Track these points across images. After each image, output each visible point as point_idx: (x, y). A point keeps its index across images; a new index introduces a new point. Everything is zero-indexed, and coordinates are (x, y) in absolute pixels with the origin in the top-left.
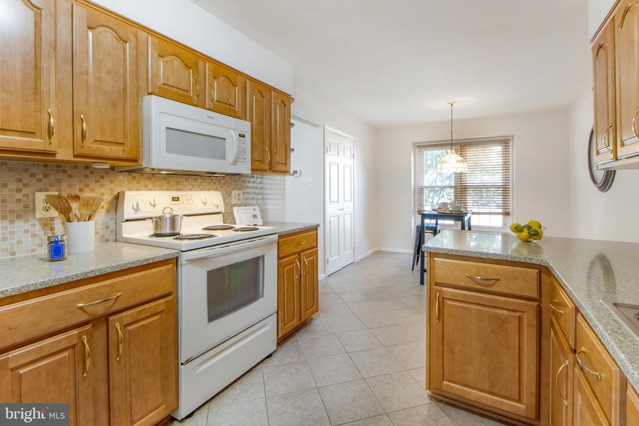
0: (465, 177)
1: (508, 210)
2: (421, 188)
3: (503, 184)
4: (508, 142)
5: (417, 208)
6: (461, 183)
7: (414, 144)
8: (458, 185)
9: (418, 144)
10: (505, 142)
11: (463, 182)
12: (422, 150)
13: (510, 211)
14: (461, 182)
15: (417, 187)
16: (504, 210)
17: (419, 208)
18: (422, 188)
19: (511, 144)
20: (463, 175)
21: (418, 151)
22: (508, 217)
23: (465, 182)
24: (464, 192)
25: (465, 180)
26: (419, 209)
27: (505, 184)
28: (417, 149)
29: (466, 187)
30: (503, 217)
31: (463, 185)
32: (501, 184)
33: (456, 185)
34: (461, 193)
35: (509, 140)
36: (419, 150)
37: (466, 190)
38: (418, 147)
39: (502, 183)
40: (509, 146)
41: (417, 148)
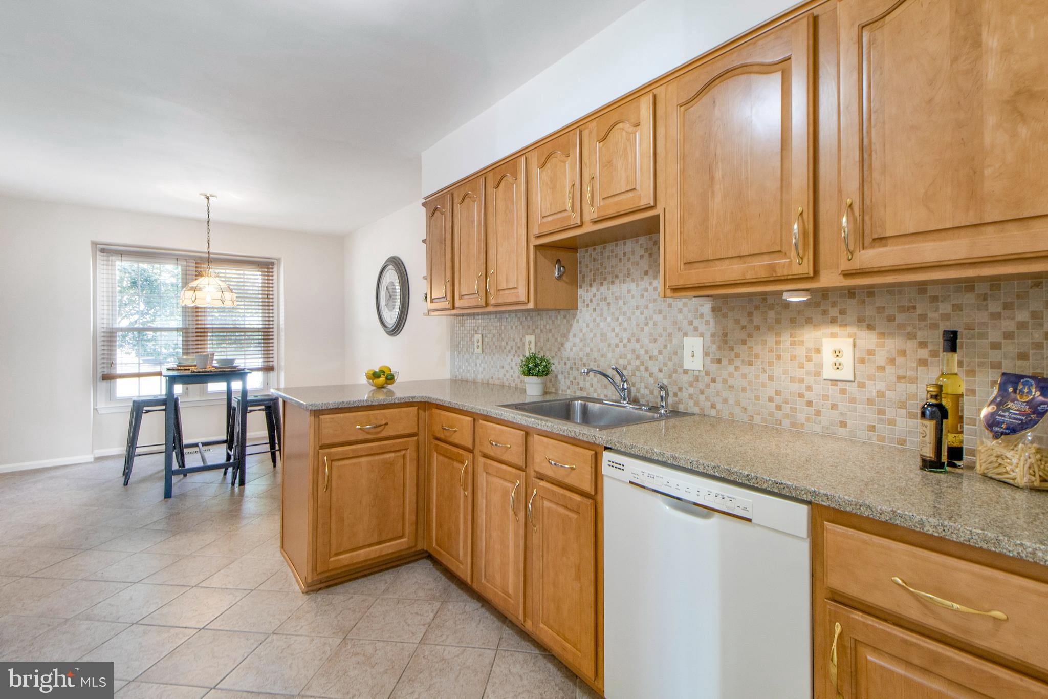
0: (203, 314)
1: (271, 363)
2: (111, 333)
3: (264, 326)
4: (271, 266)
5: (100, 370)
6: (197, 324)
7: (94, 244)
8: (191, 327)
9: (102, 247)
10: (266, 265)
11: (199, 322)
12: (114, 258)
13: (275, 364)
14: (197, 322)
15: (99, 330)
16: (266, 363)
17: (105, 370)
18: (113, 331)
19: (275, 270)
20: (199, 310)
21: (103, 260)
22: (272, 375)
23: (203, 322)
24: (202, 338)
25: (203, 318)
26: (106, 373)
27: (267, 326)
28: (99, 256)
29: (206, 330)
30: (263, 374)
31: (199, 326)
32: (261, 326)
33: (187, 326)
34: (197, 340)
35: (273, 264)
36: (105, 258)
37: (206, 334)
38: (103, 251)
39: (263, 324)
40: (272, 272)
41: (98, 253)
